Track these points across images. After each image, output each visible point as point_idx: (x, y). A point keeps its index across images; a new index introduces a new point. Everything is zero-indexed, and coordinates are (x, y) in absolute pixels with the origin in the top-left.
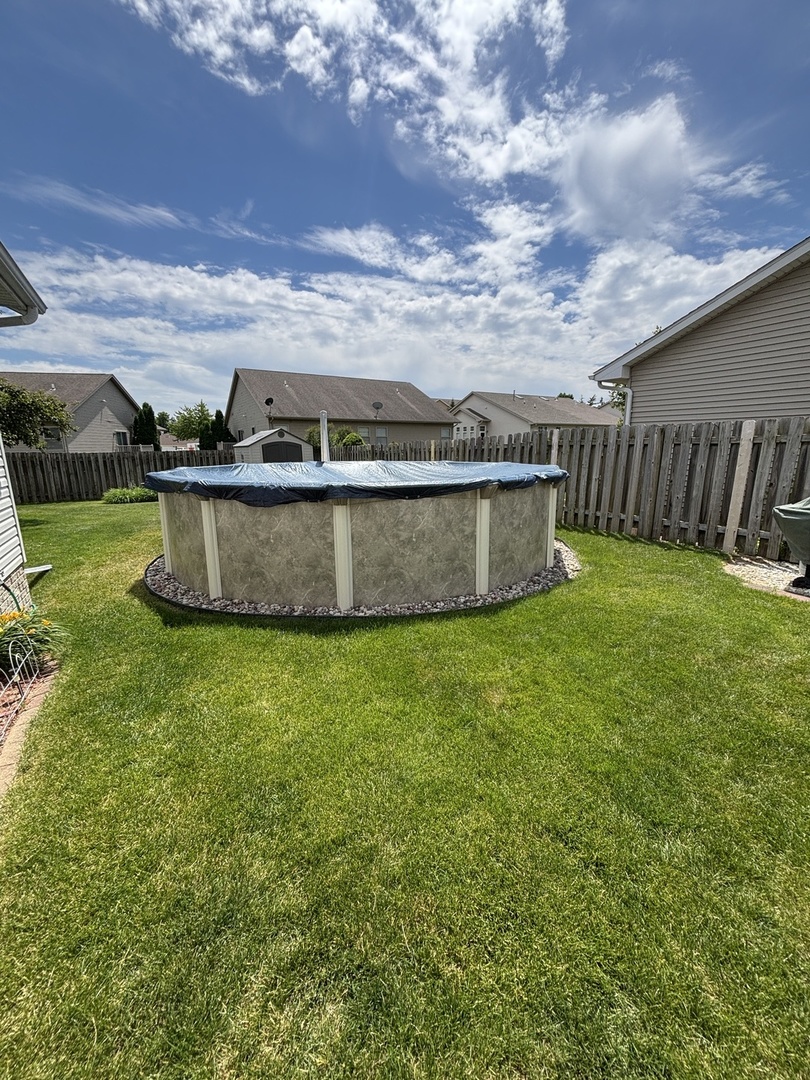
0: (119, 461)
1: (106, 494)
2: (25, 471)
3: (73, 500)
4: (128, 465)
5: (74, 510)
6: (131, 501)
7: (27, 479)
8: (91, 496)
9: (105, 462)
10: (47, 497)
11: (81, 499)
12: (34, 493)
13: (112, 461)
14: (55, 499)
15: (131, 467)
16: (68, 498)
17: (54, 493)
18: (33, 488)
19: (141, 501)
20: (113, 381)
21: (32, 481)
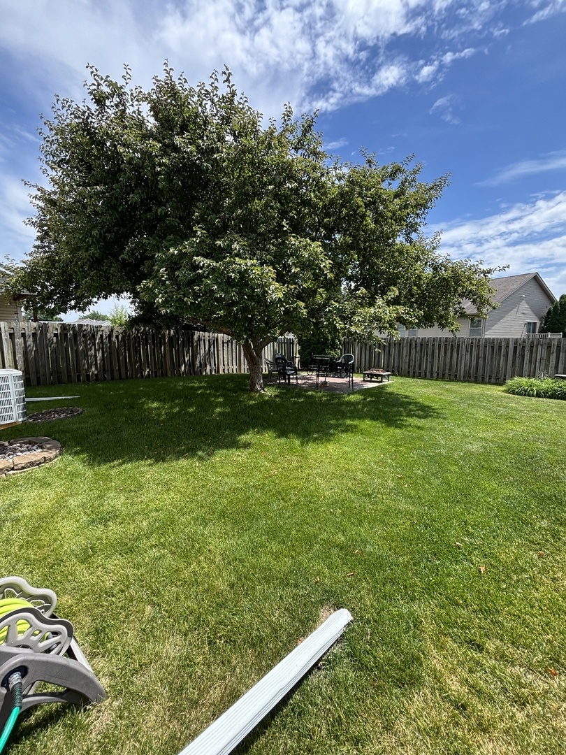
0: (532, 347)
1: (509, 382)
2: (445, 353)
3: (476, 381)
4: (541, 352)
5: (472, 397)
6: (538, 395)
7: (445, 359)
8: (493, 380)
9: (515, 348)
10: (456, 376)
11: (483, 382)
12: (447, 372)
13: (524, 347)
14: (462, 379)
15: (544, 355)
16: (473, 379)
17: (462, 372)
18: (448, 367)
19: (551, 397)
20: (536, 279)
21: (448, 361)
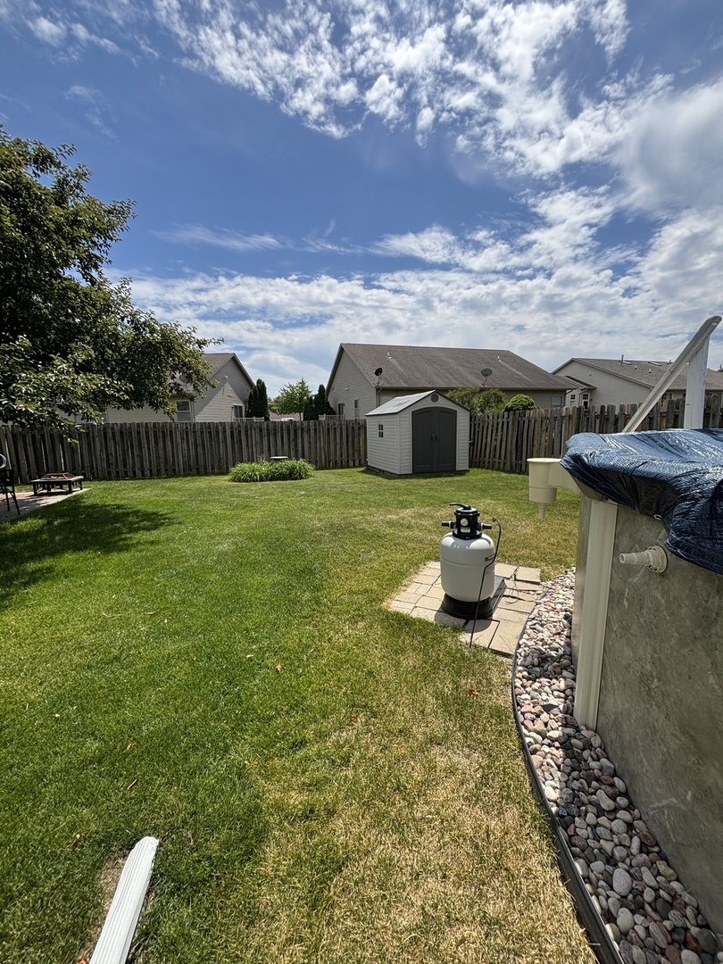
0: (247, 431)
1: (233, 470)
2: (156, 443)
3: (199, 474)
4: (255, 436)
5: (200, 492)
6: (261, 480)
7: (157, 450)
8: (216, 470)
9: (232, 433)
10: (174, 470)
11: (206, 474)
12: (162, 465)
13: (240, 432)
14: (182, 473)
15: (258, 439)
16: (194, 471)
17: (181, 466)
18: (162, 460)
19: (271, 480)
20: (234, 360)
21: (161, 452)
